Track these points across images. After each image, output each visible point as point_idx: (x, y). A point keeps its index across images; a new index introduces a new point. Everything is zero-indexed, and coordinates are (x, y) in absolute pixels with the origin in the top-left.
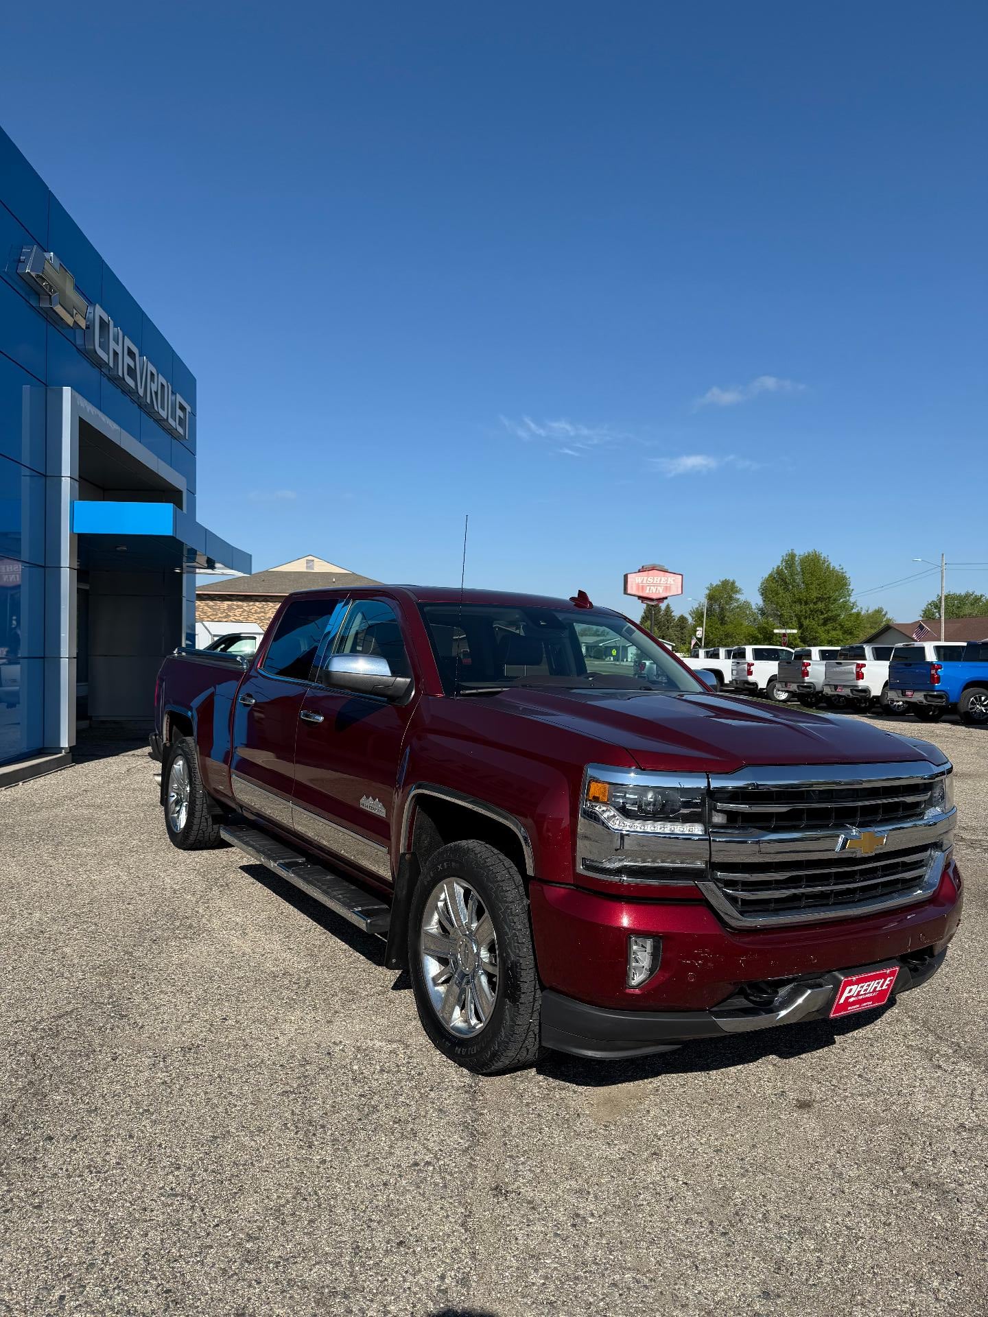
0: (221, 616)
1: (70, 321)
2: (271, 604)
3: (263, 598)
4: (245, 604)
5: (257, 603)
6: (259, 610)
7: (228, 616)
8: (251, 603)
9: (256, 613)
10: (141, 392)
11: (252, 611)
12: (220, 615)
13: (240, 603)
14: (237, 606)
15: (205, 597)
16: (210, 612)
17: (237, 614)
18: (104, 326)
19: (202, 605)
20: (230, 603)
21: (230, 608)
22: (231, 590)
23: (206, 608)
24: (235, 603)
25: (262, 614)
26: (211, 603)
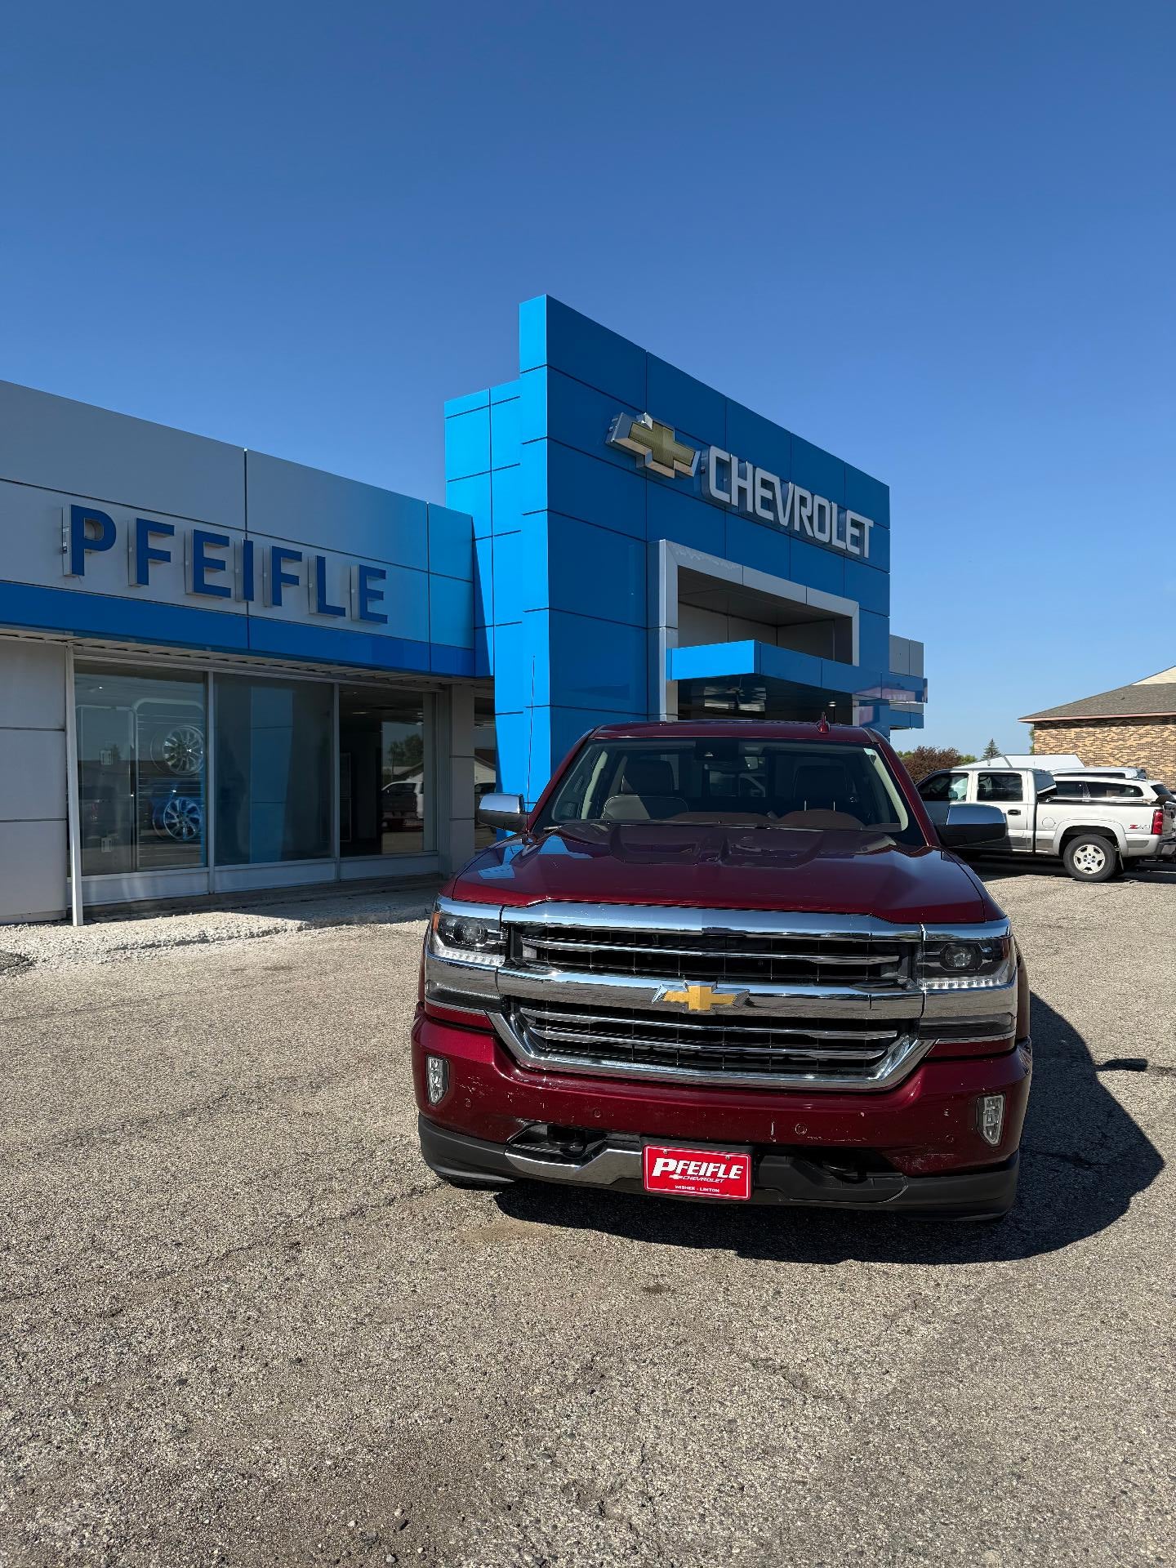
0: (1068, 747)
1: (670, 473)
2: (1132, 728)
3: (1121, 721)
4: (1098, 730)
5: (1114, 728)
6: (1116, 737)
7: (1076, 746)
8: (1106, 729)
9: (1112, 740)
10: (784, 521)
11: (1108, 739)
12: (1066, 746)
13: (1091, 729)
14: (1088, 733)
15: (1047, 724)
16: (1052, 743)
17: (1087, 743)
18: (723, 465)
19: (1043, 734)
20: (1078, 730)
21: (1078, 737)
22: (1080, 713)
23: (1048, 738)
24: (1084, 729)
25: (1121, 742)
26: (1054, 731)
